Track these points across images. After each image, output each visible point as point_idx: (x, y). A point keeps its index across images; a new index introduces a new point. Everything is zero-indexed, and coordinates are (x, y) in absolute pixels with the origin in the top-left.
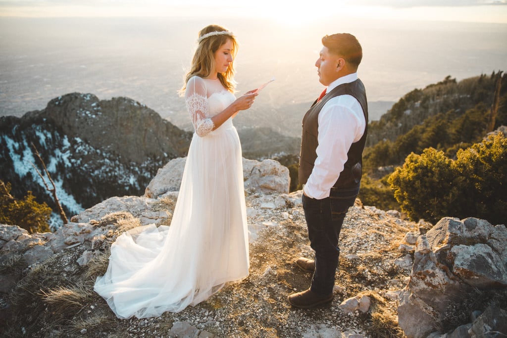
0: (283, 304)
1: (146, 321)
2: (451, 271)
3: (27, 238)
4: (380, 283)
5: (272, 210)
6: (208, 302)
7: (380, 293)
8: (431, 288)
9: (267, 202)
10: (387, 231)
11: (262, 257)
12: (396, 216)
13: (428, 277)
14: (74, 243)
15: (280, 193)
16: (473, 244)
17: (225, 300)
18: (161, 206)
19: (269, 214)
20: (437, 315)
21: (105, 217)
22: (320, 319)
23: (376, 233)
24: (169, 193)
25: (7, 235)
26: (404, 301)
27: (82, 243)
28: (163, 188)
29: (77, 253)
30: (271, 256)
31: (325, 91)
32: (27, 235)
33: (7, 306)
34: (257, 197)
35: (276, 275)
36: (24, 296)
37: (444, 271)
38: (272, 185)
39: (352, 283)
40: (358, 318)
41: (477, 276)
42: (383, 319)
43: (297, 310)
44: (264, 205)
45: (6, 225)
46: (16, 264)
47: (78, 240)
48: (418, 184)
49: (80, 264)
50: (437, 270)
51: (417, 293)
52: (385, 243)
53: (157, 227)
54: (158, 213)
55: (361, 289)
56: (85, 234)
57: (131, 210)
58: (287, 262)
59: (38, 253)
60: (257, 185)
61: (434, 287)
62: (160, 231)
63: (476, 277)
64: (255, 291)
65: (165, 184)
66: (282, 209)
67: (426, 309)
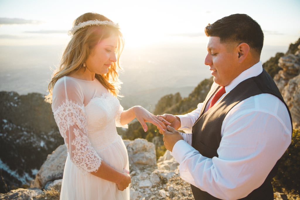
5: (149, 188)
9: (144, 180)
19: (149, 194)
28: (51, 175)
38: (144, 161)
65: (54, 170)
66: (158, 186)
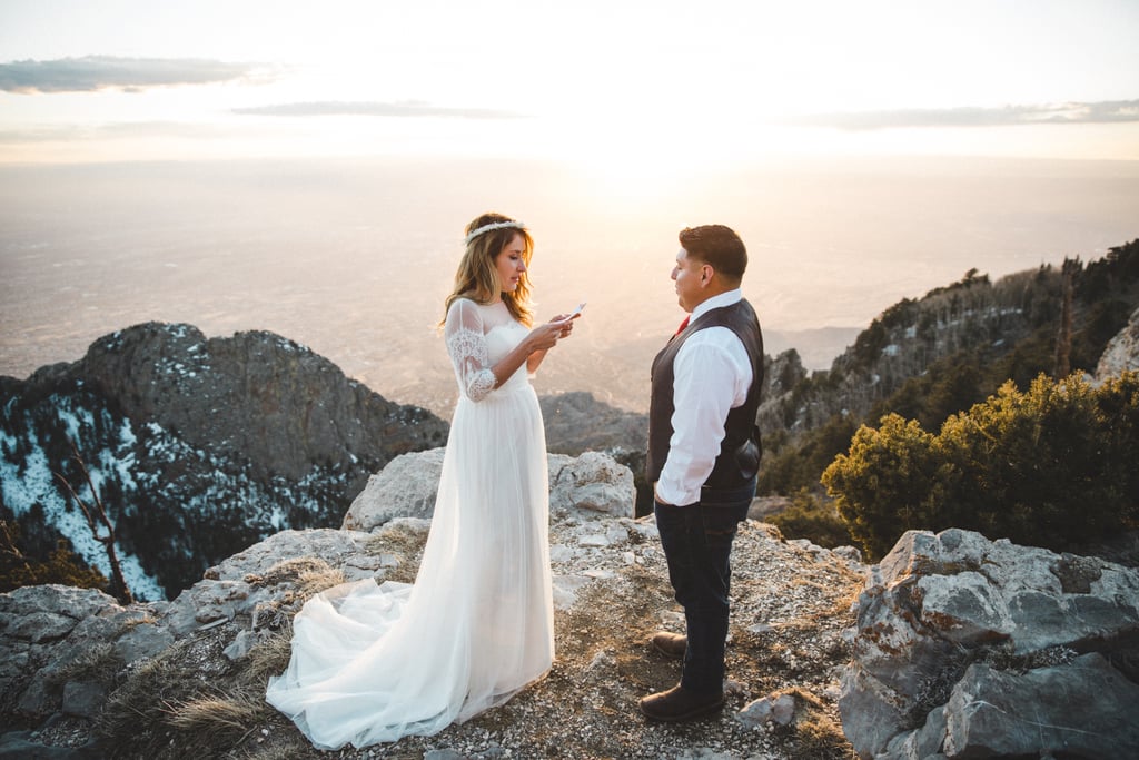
0: (631, 716)
1: (371, 753)
2: (918, 620)
3: (119, 612)
4: (816, 672)
5: (601, 548)
6: (487, 716)
7: (814, 689)
8: (888, 654)
9: (592, 534)
10: (830, 581)
11: (585, 634)
12: (852, 555)
13: (882, 636)
14: (214, 619)
15: (618, 517)
16: (956, 572)
17: (520, 713)
18: (382, 545)
19: (597, 557)
20: (904, 702)
21: (273, 569)
22: (700, 740)
23: (806, 584)
24: (396, 521)
25: (78, 607)
26: (848, 686)
27: (231, 618)
28: (381, 514)
29: (222, 637)
30: (605, 632)
31: (687, 321)
32: (117, 606)
33: (91, 742)
34: (570, 525)
35: (615, 666)
36: (124, 719)
37: (907, 621)
38: (600, 503)
39: (761, 675)
40: (772, 734)
41: (960, 624)
42: (817, 732)
43: (657, 726)
44: (586, 540)
45: (76, 589)
46: (102, 661)
47: (224, 613)
48: (873, 481)
49: (231, 657)
50: (896, 620)
51: (868, 667)
52: (825, 602)
53: (379, 584)
54: (377, 557)
55: (777, 685)
56: (236, 601)
57: (323, 555)
58: (635, 642)
59: (145, 638)
60: (570, 504)
61: (894, 651)
62: (384, 592)
63: (958, 626)
64: (575, 694)
65: (386, 504)
66: (620, 546)
67: (885, 694)
